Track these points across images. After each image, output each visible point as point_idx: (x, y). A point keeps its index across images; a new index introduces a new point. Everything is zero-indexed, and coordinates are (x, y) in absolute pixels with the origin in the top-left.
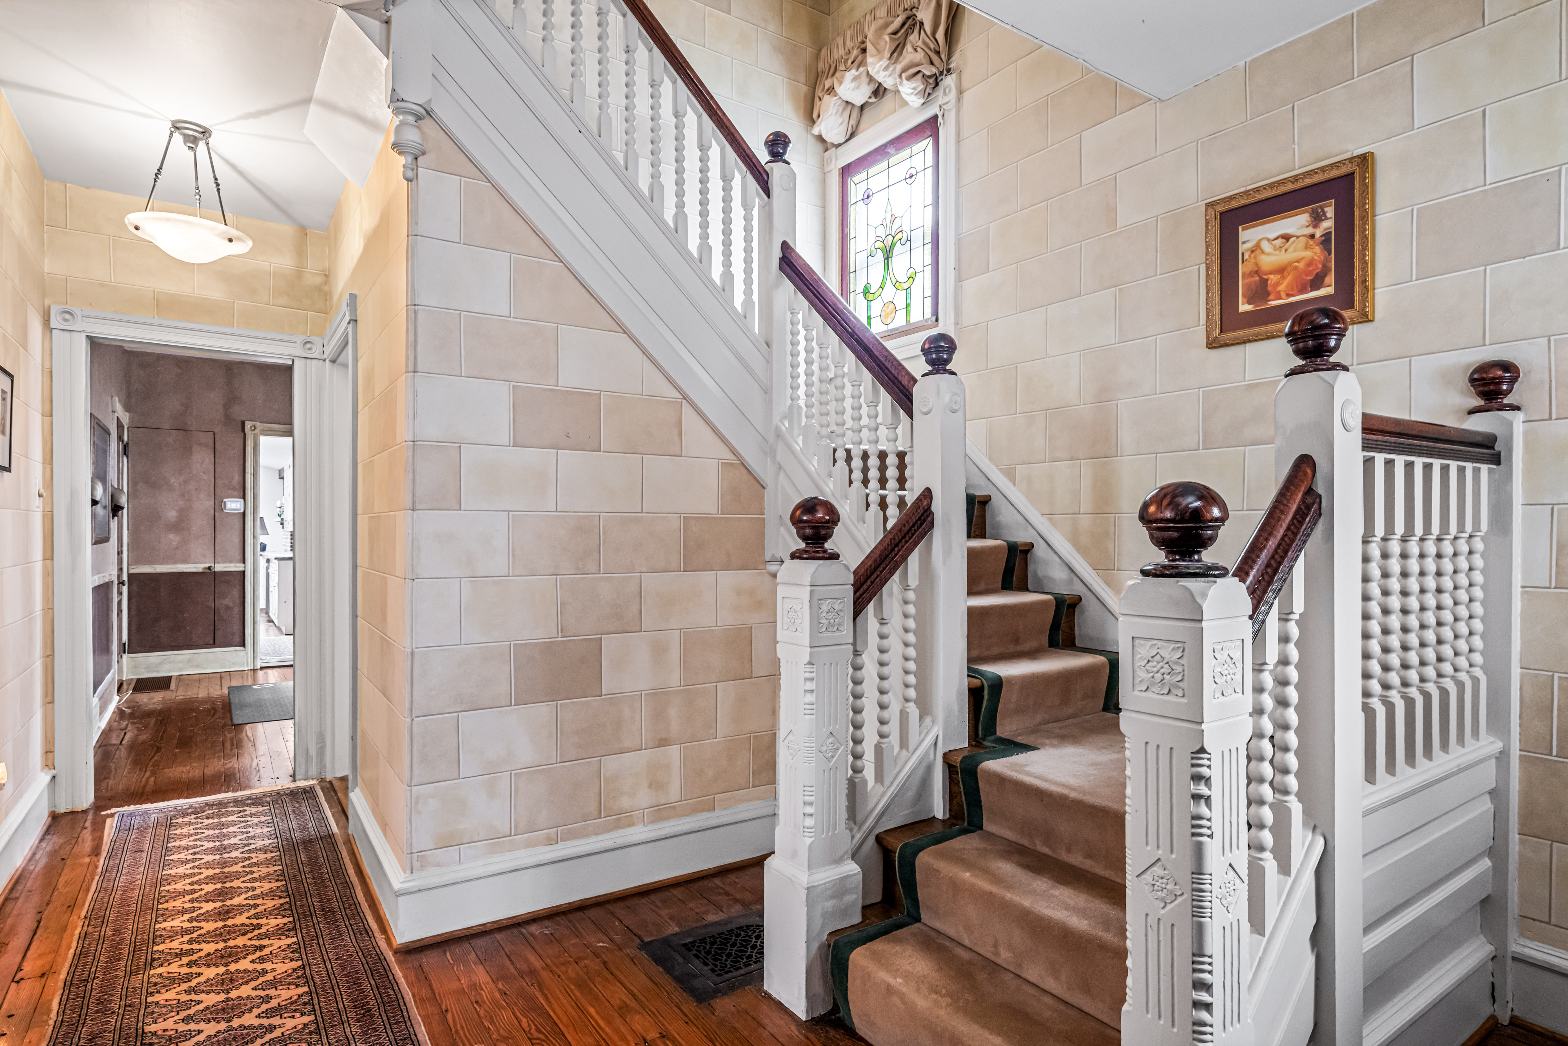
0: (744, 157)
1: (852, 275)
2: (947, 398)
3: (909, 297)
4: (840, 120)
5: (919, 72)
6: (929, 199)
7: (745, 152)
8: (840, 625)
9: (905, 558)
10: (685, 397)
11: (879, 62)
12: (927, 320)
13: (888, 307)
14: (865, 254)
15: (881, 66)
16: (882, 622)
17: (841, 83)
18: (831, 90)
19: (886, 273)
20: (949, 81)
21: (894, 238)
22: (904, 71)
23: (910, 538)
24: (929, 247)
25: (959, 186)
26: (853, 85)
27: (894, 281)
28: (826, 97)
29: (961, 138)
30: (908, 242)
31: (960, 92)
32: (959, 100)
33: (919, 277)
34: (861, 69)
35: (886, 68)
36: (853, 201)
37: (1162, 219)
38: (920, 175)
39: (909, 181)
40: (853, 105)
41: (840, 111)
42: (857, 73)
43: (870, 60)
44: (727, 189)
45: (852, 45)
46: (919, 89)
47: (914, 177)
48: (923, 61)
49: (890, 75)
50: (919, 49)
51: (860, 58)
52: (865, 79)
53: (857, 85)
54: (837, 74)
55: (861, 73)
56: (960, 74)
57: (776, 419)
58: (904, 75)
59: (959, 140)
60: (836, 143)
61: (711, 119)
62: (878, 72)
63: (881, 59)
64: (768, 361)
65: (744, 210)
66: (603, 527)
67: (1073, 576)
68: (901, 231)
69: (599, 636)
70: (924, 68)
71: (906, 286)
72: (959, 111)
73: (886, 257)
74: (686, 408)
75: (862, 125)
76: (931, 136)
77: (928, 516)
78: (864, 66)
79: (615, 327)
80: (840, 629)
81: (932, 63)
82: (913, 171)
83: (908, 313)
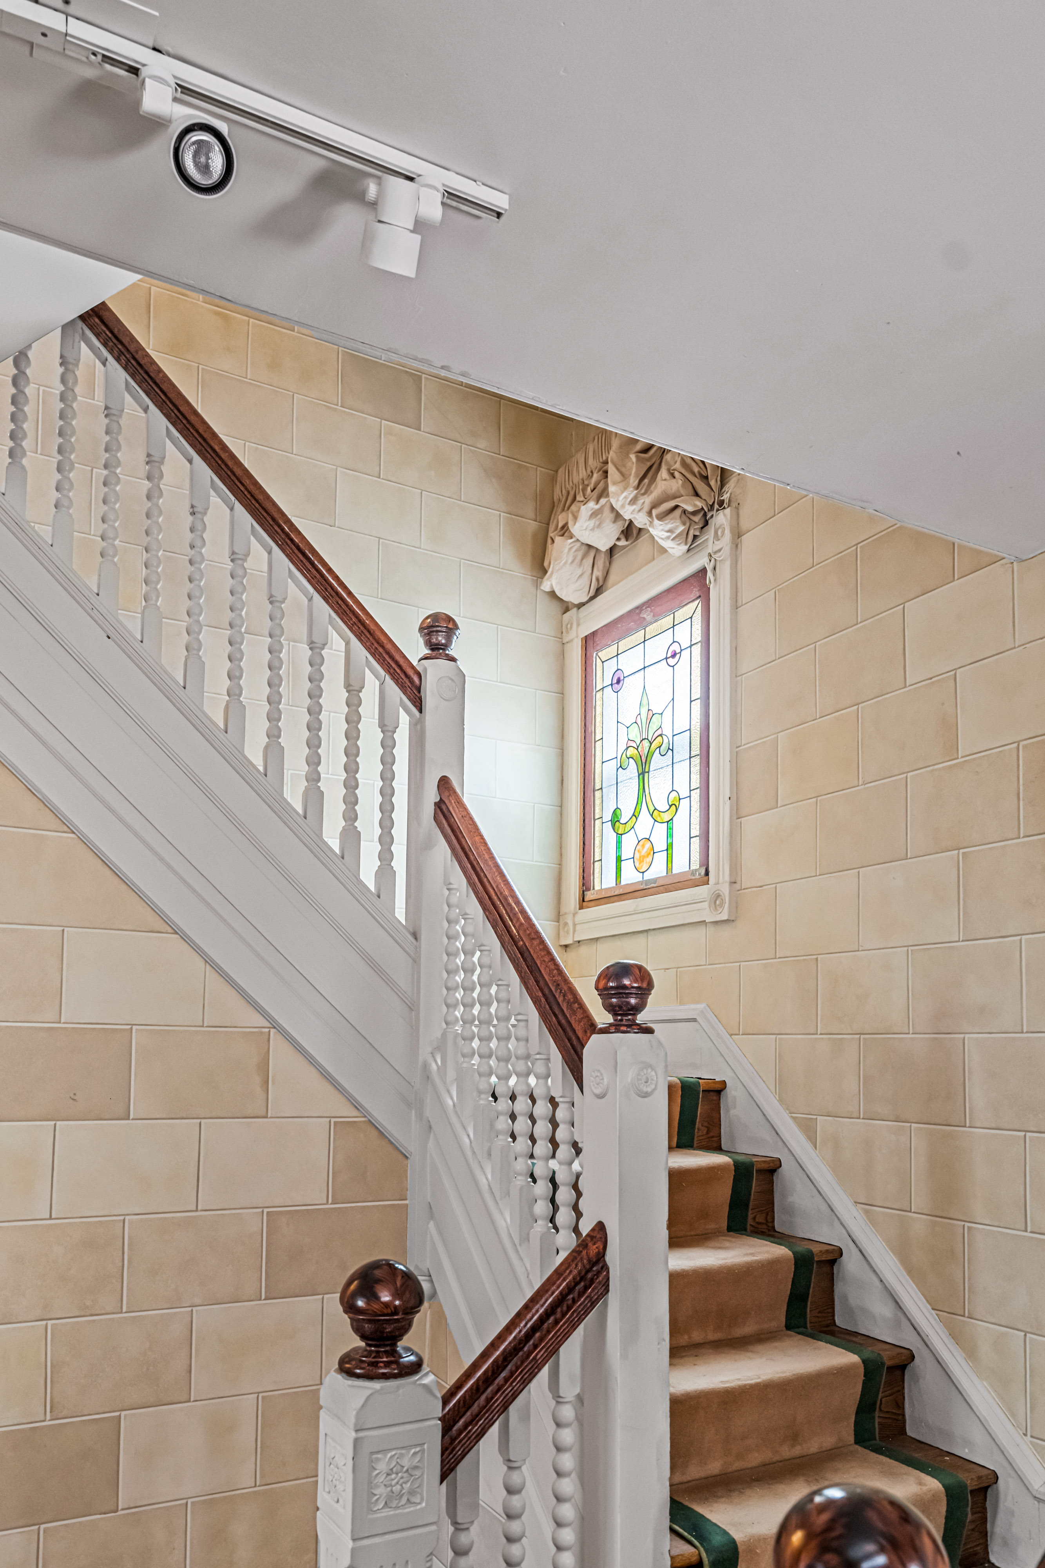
0: (380, 655)
1: (598, 794)
2: (631, 1075)
3: (670, 834)
4: (579, 572)
5: (677, 507)
6: (697, 693)
7: (383, 647)
8: (412, 1492)
9: (554, 1351)
10: (275, 1025)
11: (623, 492)
12: (693, 873)
13: (643, 846)
14: (613, 765)
15: (625, 498)
16: (511, 1466)
17: (575, 518)
18: (564, 530)
19: (641, 795)
20: (721, 519)
21: (651, 744)
22: (654, 506)
23: (564, 1315)
24: (696, 761)
25: (735, 674)
26: (592, 523)
27: (651, 810)
28: (558, 539)
29: (739, 603)
30: (670, 751)
31: (738, 534)
32: (737, 546)
33: (684, 805)
34: (603, 501)
35: (633, 501)
36: (599, 687)
37: (1025, 747)
38: (686, 654)
39: (672, 661)
40: (597, 550)
41: (579, 558)
42: (597, 507)
43: (612, 489)
44: (353, 703)
45: (595, 464)
46: (678, 531)
47: (678, 656)
48: (682, 492)
49: (639, 511)
50: (677, 474)
51: (601, 486)
52: (608, 515)
53: (597, 523)
54: (573, 507)
55: (602, 507)
56: (737, 508)
57: (425, 1051)
58: (654, 512)
59: (736, 606)
60: (576, 602)
61: (327, 602)
62: (623, 506)
63: (625, 488)
64: (416, 961)
65: (382, 731)
66: (129, 1237)
67: (900, 1314)
68: (661, 735)
69: (117, 1414)
70: (683, 501)
71: (666, 817)
72: (736, 564)
73: (640, 771)
74: (276, 1042)
75: (612, 578)
76: (700, 597)
77: (599, 1273)
78: (606, 497)
79: (159, 925)
80: (413, 1500)
81: (697, 494)
82: (676, 648)
83: (669, 860)
